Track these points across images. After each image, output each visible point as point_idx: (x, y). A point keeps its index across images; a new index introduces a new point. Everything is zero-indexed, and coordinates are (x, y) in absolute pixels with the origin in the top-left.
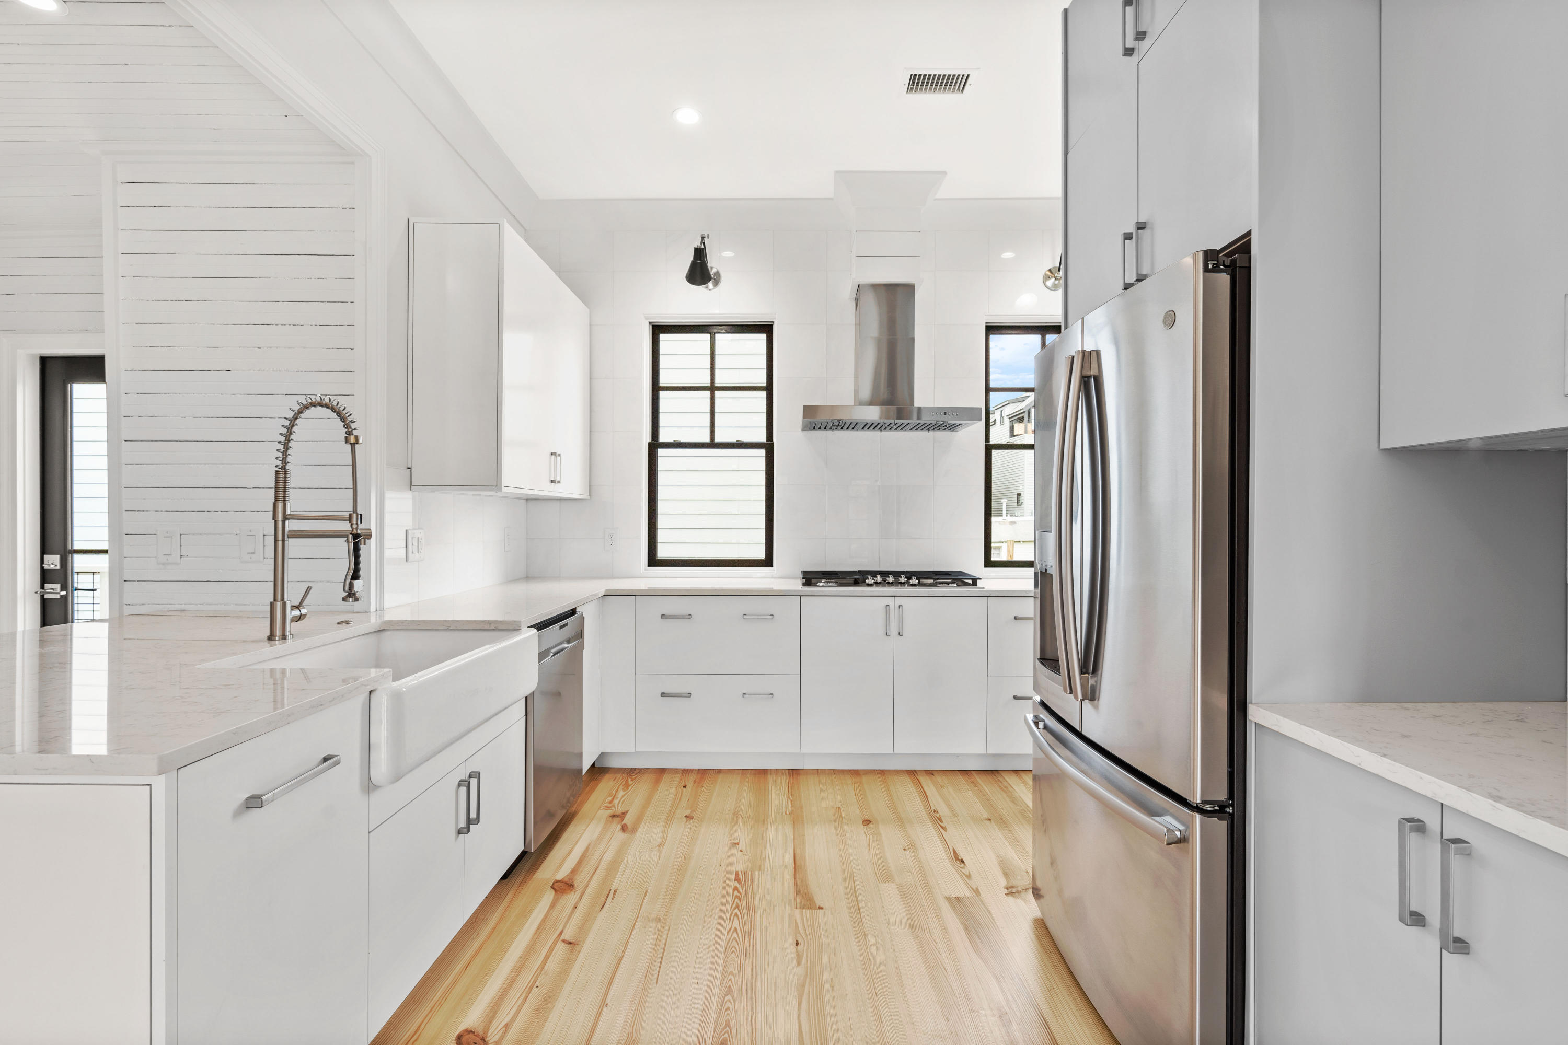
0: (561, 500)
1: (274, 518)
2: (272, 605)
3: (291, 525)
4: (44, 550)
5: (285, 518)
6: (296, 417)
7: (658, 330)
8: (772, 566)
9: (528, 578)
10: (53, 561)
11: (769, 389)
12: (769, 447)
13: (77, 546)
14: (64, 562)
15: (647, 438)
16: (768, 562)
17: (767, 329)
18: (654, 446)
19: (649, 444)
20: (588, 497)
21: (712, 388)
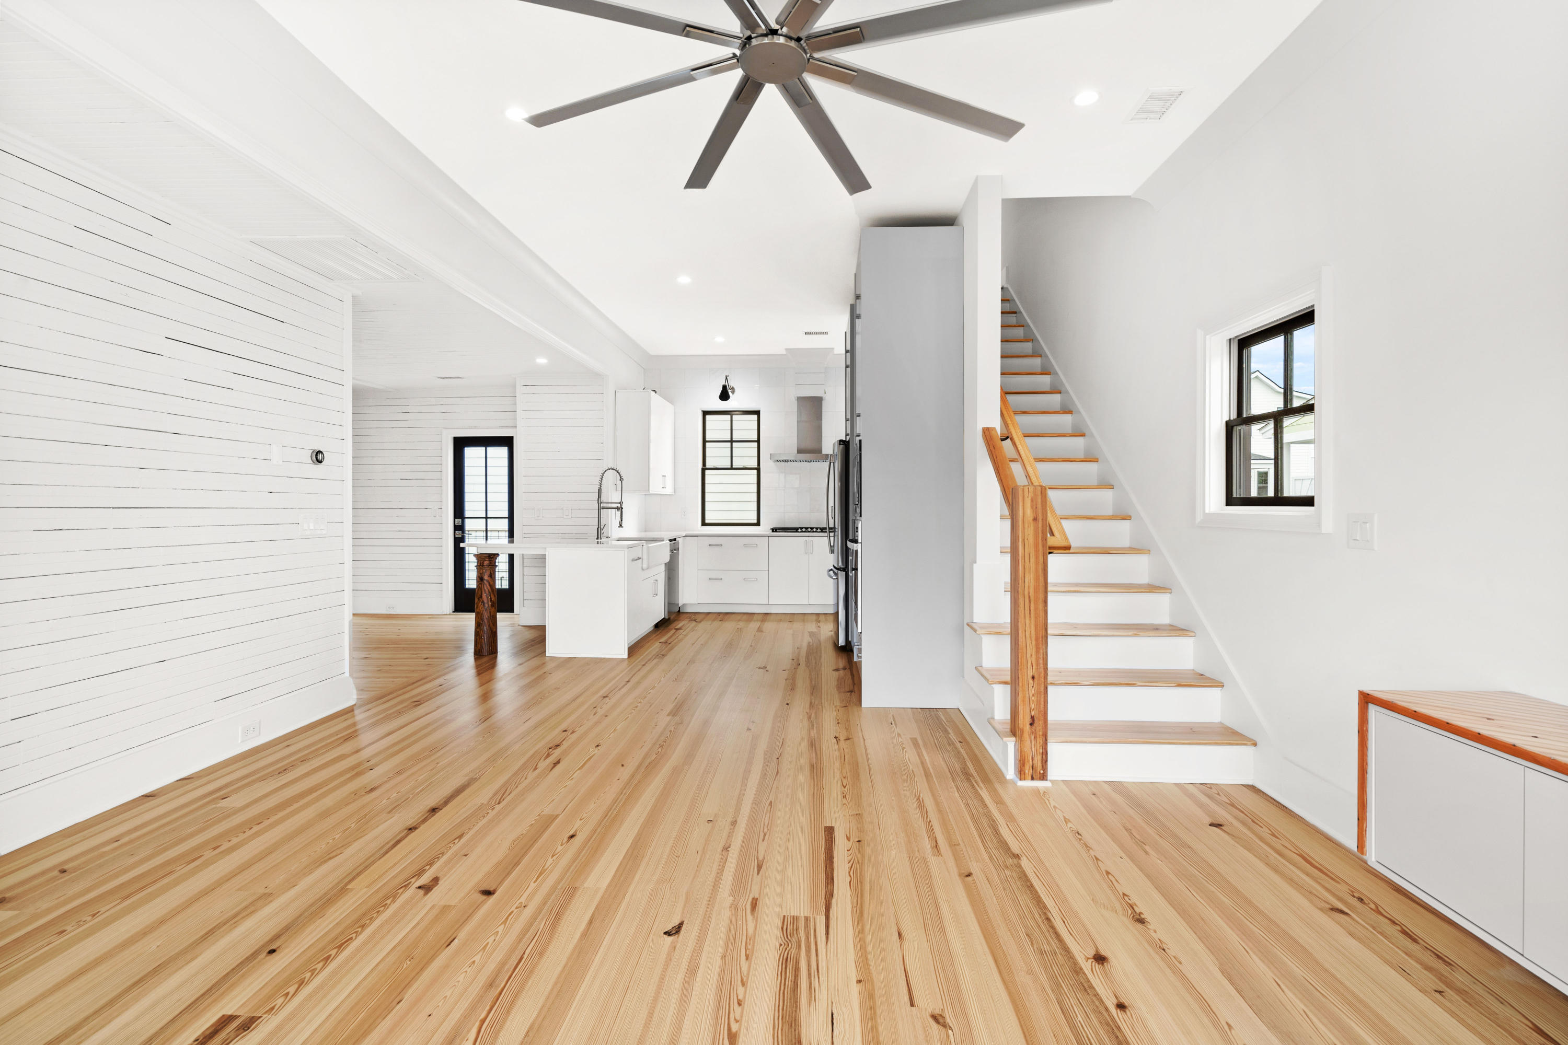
0: (661, 495)
1: (598, 503)
2: (598, 529)
3: (602, 505)
4: (455, 517)
5: (601, 503)
6: (606, 471)
7: (705, 413)
8: (760, 526)
9: (646, 531)
10: (458, 521)
11: (758, 441)
12: (758, 470)
13: (466, 516)
14: (463, 522)
15: (701, 466)
16: (758, 524)
17: (757, 413)
18: (704, 470)
19: (702, 468)
20: (673, 494)
21: (732, 441)
